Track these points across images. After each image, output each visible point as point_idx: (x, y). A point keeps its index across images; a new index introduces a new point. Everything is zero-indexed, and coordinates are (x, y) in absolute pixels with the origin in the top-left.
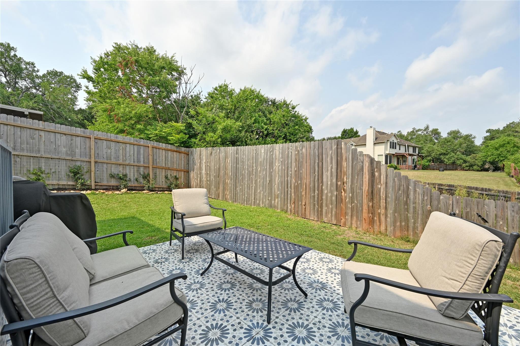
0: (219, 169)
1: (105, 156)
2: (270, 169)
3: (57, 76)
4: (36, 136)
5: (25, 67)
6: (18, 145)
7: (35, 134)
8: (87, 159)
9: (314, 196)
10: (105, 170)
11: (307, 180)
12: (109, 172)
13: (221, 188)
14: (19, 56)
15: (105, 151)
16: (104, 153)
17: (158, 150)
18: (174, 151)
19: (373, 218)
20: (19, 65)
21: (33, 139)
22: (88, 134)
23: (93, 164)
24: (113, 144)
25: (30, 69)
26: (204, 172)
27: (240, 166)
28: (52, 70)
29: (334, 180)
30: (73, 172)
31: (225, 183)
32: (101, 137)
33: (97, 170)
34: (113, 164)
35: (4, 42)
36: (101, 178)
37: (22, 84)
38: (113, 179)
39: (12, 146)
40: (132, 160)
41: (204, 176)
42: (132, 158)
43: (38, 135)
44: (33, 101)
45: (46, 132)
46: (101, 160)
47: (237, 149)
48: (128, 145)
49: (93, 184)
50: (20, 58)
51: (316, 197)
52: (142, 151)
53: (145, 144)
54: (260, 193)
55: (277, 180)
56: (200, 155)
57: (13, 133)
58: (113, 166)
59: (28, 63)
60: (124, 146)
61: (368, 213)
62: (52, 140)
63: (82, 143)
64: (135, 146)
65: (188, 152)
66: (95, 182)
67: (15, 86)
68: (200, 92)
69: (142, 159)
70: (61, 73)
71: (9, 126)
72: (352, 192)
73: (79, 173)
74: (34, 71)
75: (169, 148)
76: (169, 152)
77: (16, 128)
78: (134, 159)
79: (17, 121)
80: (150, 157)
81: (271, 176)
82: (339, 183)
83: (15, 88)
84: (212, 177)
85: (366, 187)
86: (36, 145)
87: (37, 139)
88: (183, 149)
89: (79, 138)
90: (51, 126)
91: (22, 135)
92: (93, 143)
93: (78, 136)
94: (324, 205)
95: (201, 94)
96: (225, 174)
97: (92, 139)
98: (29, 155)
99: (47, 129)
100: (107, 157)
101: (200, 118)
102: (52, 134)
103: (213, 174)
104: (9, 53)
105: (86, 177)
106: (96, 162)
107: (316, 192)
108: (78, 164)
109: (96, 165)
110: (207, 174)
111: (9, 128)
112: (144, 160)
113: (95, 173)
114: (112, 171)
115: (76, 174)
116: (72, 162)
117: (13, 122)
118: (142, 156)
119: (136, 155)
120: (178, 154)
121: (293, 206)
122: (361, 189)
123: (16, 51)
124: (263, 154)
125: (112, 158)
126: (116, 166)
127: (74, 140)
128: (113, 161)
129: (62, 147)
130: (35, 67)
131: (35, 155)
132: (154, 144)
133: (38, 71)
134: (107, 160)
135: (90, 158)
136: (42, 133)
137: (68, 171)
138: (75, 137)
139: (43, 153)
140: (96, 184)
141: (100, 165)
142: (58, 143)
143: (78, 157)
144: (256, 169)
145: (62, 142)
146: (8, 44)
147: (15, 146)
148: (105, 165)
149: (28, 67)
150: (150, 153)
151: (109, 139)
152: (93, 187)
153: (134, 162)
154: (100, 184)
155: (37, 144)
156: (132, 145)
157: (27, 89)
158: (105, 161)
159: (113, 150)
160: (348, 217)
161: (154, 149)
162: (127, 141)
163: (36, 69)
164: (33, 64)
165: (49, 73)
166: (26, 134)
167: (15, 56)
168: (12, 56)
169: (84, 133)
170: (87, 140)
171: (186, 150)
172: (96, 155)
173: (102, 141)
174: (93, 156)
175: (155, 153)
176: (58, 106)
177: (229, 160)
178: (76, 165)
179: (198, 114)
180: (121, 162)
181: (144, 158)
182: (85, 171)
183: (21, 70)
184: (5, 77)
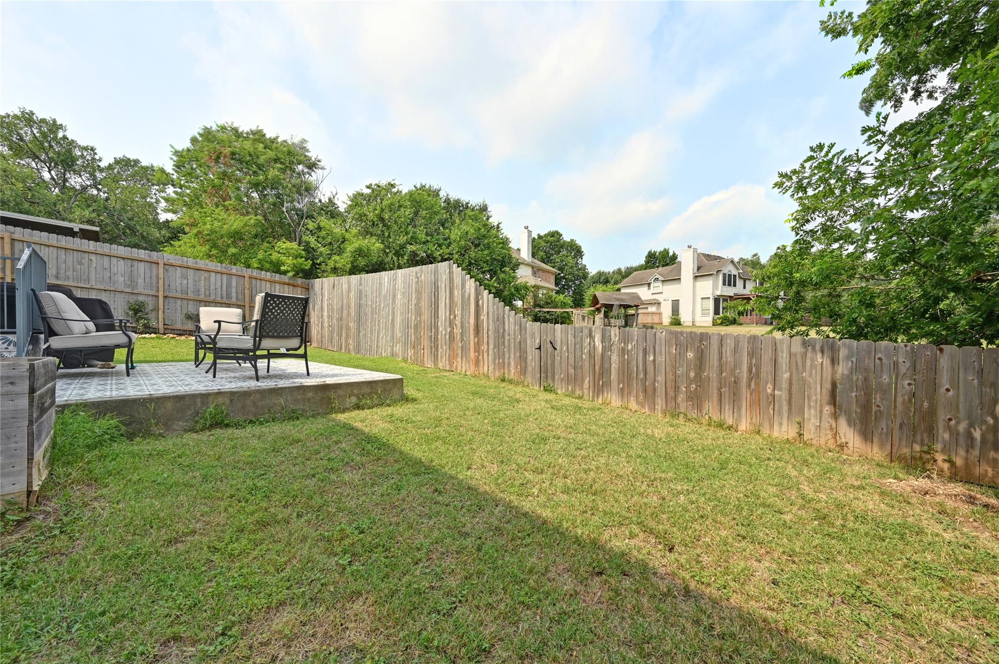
0: (342, 307)
1: (179, 289)
2: (393, 305)
3: (131, 166)
4: (85, 261)
5: (80, 154)
6: (62, 271)
7: (84, 258)
8: (153, 293)
9: (431, 336)
10: (179, 308)
11: (426, 317)
12: (184, 312)
13: (344, 335)
14: (70, 137)
15: (179, 282)
16: (177, 285)
17: (258, 281)
18: (284, 284)
19: (478, 358)
20: (69, 151)
21: (81, 264)
22: (155, 258)
23: (161, 299)
24: (191, 273)
25: (89, 157)
26: (325, 314)
27: (363, 302)
28: (122, 157)
29: (448, 314)
30: (134, 310)
31: (348, 328)
32: (173, 262)
33: (167, 307)
34: (191, 300)
35: (48, 118)
36: (173, 319)
37: (75, 181)
38: (190, 322)
39: (54, 273)
40: (219, 296)
41: (326, 320)
42: (220, 292)
43: (87, 259)
44: (91, 209)
45: (98, 256)
46: (173, 294)
47: (361, 278)
48: (213, 274)
49: (161, 326)
50: (72, 140)
51: (433, 337)
52: (234, 283)
53: (239, 273)
54: (382, 337)
55: (398, 320)
56: (322, 289)
57: (55, 256)
58: (191, 303)
59: (86, 148)
60: (206, 274)
61: (475, 352)
62: (106, 265)
63: (147, 271)
64: (223, 275)
65: (308, 285)
66: (164, 324)
67: (64, 185)
68: (334, 194)
69: (234, 295)
70: (137, 162)
71: (51, 248)
72: (462, 327)
73: (141, 311)
74: (93, 159)
75: (276, 279)
76: (277, 284)
77: (59, 249)
78: (221, 294)
79: (61, 241)
80: (247, 291)
81: (393, 313)
82: (452, 317)
83: (63, 188)
84: (335, 321)
85: (472, 320)
86: (84, 273)
87: (86, 265)
88: (300, 281)
89: (143, 263)
90: (105, 248)
91: (67, 259)
92: (161, 270)
93: (141, 261)
94: (439, 346)
95: (336, 198)
96: (349, 314)
97: (161, 265)
98: (76, 285)
99: (100, 251)
100: (182, 291)
101: (323, 233)
102: (106, 259)
103: (336, 315)
104: (55, 133)
105: (152, 316)
106: (165, 297)
107: (433, 330)
108: (141, 298)
109: (166, 301)
110: (329, 316)
111: (51, 251)
112: (237, 296)
113: (164, 312)
114: (189, 310)
115: (136, 311)
116: (132, 296)
117: (55, 242)
118: (234, 290)
119: (224, 289)
120: (291, 288)
121: (412, 352)
122: (469, 323)
123: (65, 131)
124: (386, 284)
125: (189, 291)
126: (195, 303)
127: (136, 267)
128: (191, 295)
129: (119, 275)
130: (95, 154)
131: (83, 286)
132: (252, 272)
133: (100, 160)
134: (182, 294)
135: (158, 291)
136: (93, 257)
137: (126, 307)
138: (137, 262)
139: (93, 283)
140: (166, 327)
141: (171, 301)
142: (114, 270)
143: (140, 289)
144: (380, 306)
145: (119, 268)
146: (54, 121)
147: (58, 273)
148: (179, 302)
149: (85, 154)
150: (247, 285)
151: (185, 264)
152: (162, 331)
153: (222, 298)
154: (171, 327)
155: (87, 272)
156: (219, 274)
157: (84, 188)
158: (180, 295)
159: (191, 282)
160: (459, 359)
161: (254, 280)
162: (213, 268)
163: (97, 157)
164: (92, 149)
165: (117, 162)
166: (71, 258)
167: (65, 138)
168: (61, 138)
169: (150, 256)
170: (154, 266)
171: (305, 283)
172: (166, 287)
173: (174, 268)
174: (161, 289)
175: (254, 286)
176: (130, 217)
177: (352, 294)
178: (137, 301)
179: (319, 228)
180: (202, 297)
181: (236, 293)
182: (150, 308)
183: (74, 160)
184: (50, 172)
